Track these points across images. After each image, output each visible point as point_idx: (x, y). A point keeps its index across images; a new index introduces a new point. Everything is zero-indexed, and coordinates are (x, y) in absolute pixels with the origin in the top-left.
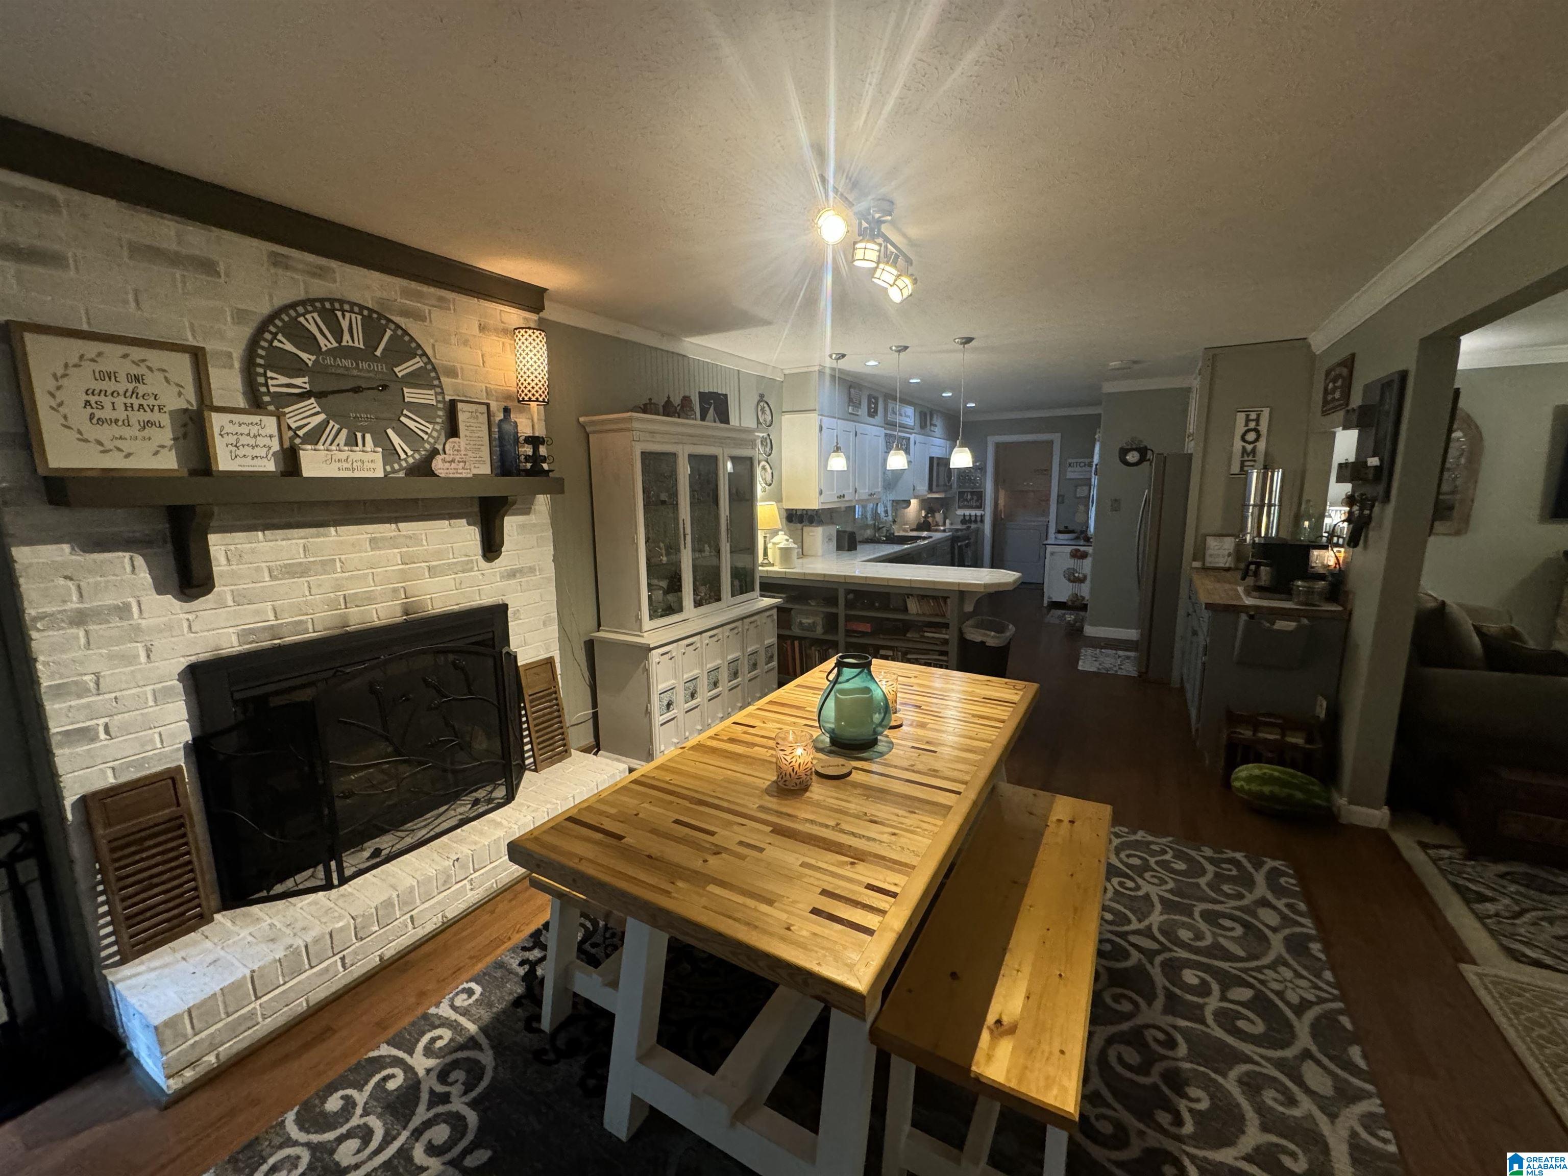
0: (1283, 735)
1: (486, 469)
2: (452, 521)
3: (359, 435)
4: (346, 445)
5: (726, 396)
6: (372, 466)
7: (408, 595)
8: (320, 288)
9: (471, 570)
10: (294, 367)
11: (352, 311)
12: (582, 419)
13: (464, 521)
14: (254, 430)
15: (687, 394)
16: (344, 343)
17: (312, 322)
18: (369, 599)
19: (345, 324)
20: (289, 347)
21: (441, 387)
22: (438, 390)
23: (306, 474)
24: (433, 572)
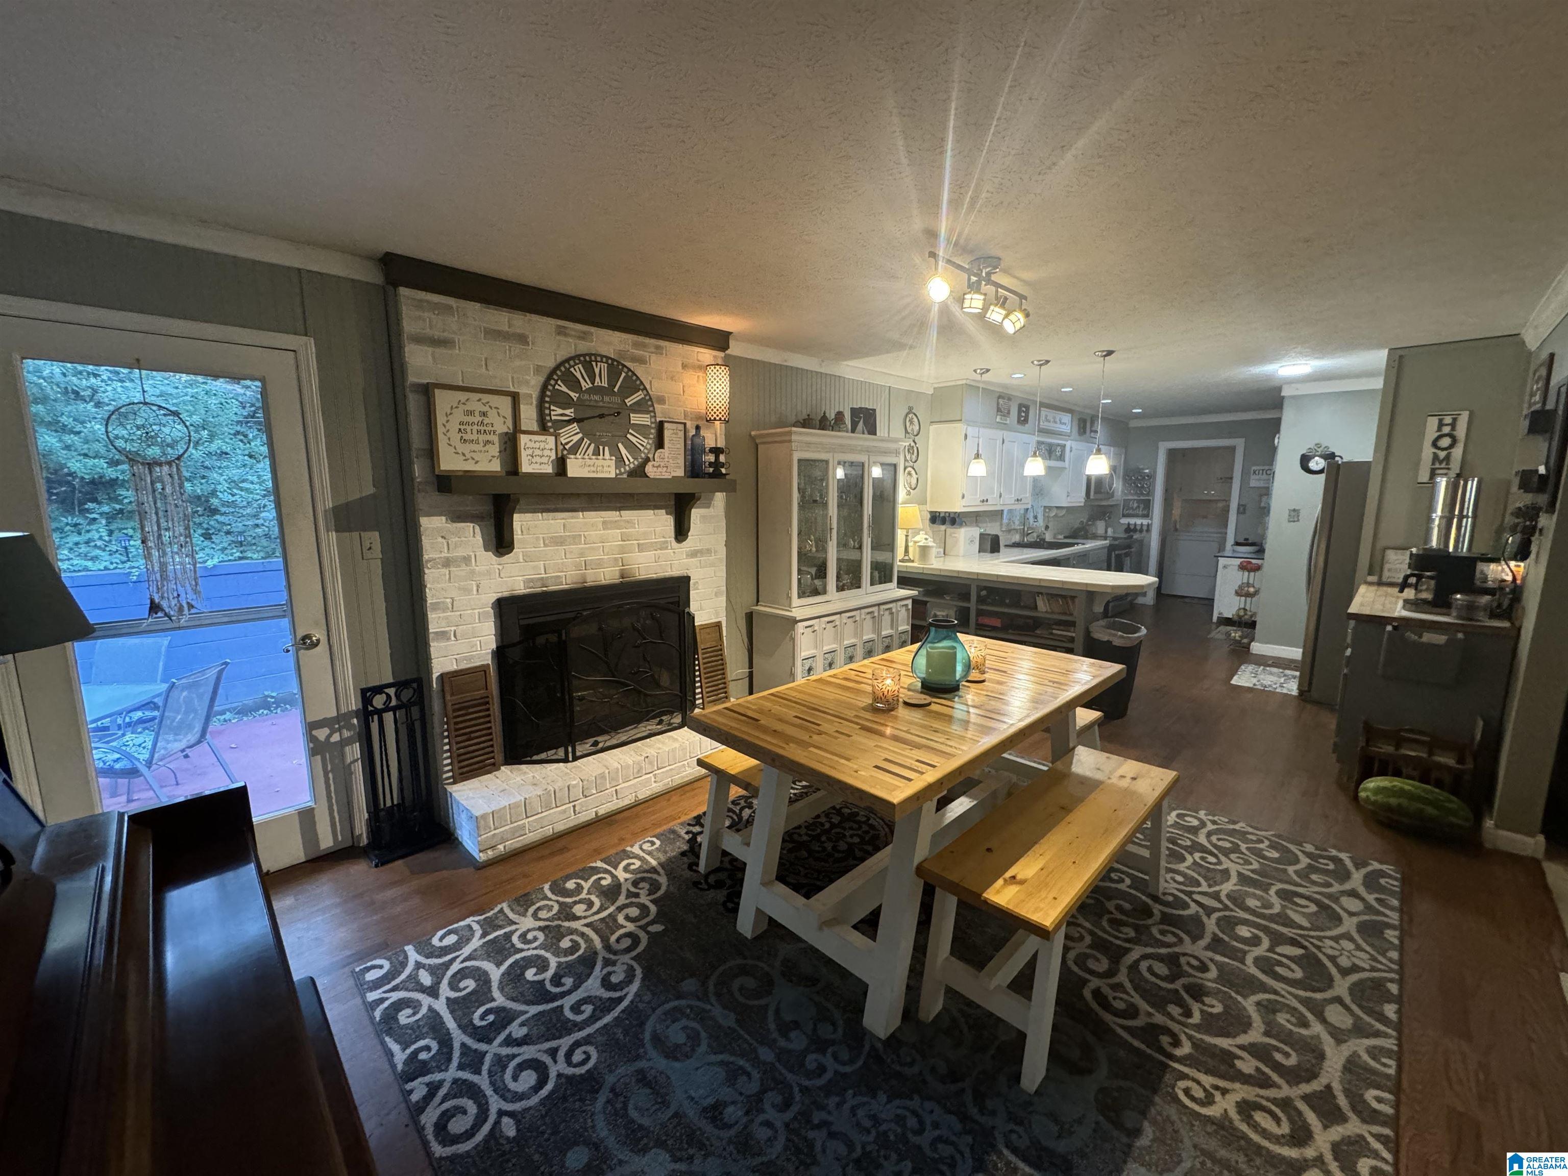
0: (1431, 754)
1: (680, 473)
2: (656, 511)
3: (601, 448)
4: (593, 455)
5: (874, 410)
6: (609, 469)
7: (625, 563)
8: (583, 347)
9: (666, 548)
10: (566, 402)
11: (602, 362)
12: (753, 433)
13: (664, 511)
14: (542, 445)
15: (841, 410)
16: (596, 384)
17: (578, 371)
18: (599, 564)
19: (597, 371)
20: (564, 389)
21: (654, 412)
22: (652, 414)
23: (570, 475)
24: (641, 548)
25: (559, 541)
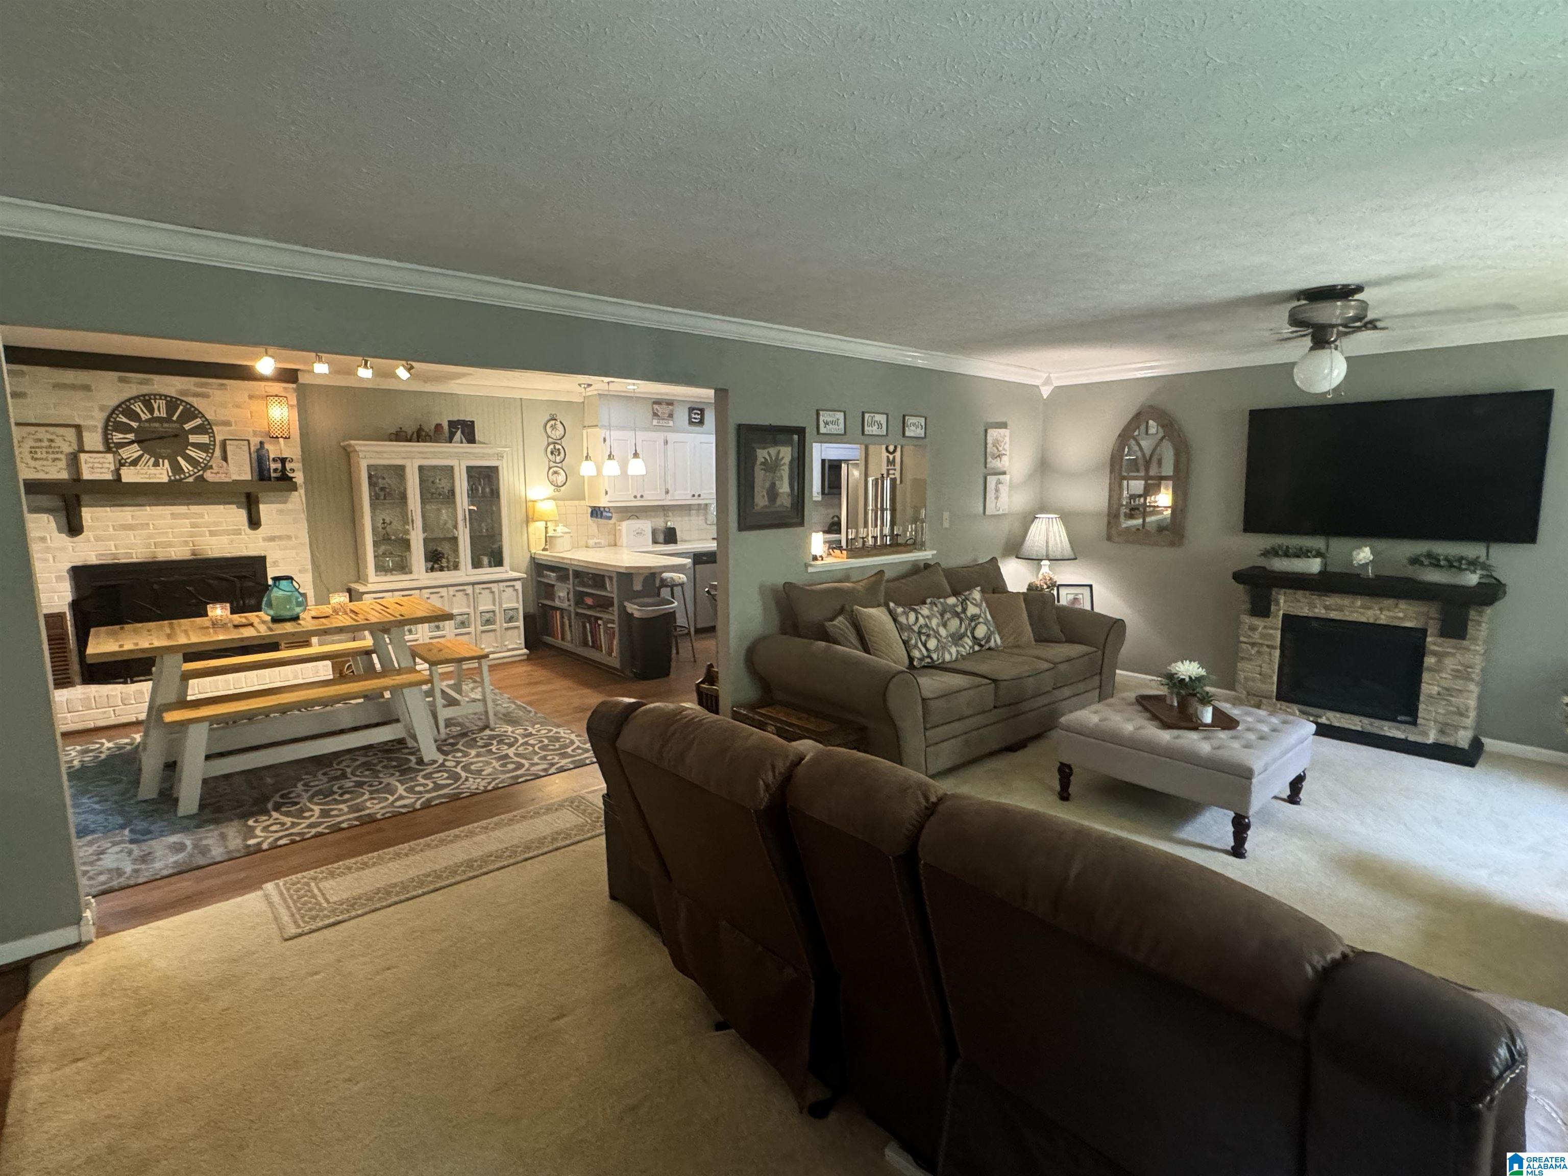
1: (248, 477)
2: (227, 506)
3: (161, 461)
4: (153, 466)
5: (473, 422)
6: (161, 476)
7: (196, 543)
8: (145, 389)
9: (240, 534)
10: (127, 429)
11: (161, 399)
12: (342, 444)
13: (234, 506)
14: (102, 460)
15: (439, 422)
16: (155, 415)
17: (138, 407)
18: (170, 545)
19: (156, 406)
20: (125, 420)
21: (213, 432)
22: (211, 435)
23: (123, 480)
24: (212, 534)
25: (130, 527)
